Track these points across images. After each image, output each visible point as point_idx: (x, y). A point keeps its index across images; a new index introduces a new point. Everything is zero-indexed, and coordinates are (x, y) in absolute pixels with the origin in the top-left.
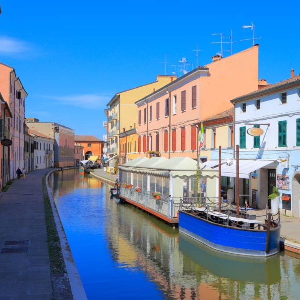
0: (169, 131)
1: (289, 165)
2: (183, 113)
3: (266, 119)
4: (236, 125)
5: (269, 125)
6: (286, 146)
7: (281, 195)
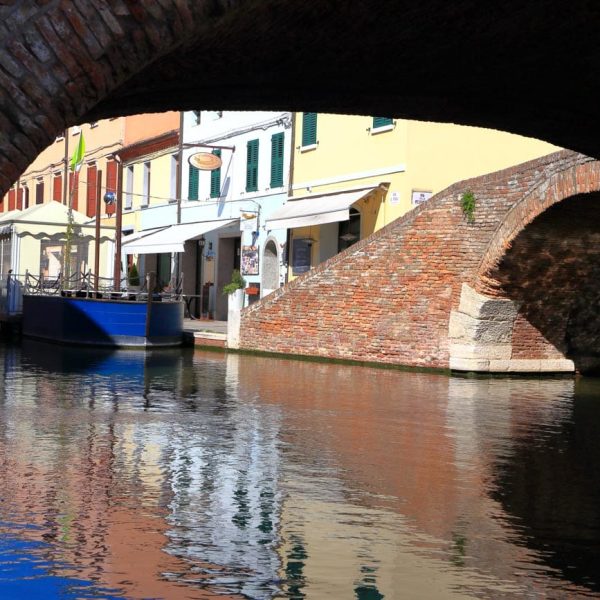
0: (63, 174)
1: (258, 226)
2: (92, 128)
3: (229, 137)
4: (184, 151)
5: (233, 149)
6: (256, 190)
7: (247, 286)
